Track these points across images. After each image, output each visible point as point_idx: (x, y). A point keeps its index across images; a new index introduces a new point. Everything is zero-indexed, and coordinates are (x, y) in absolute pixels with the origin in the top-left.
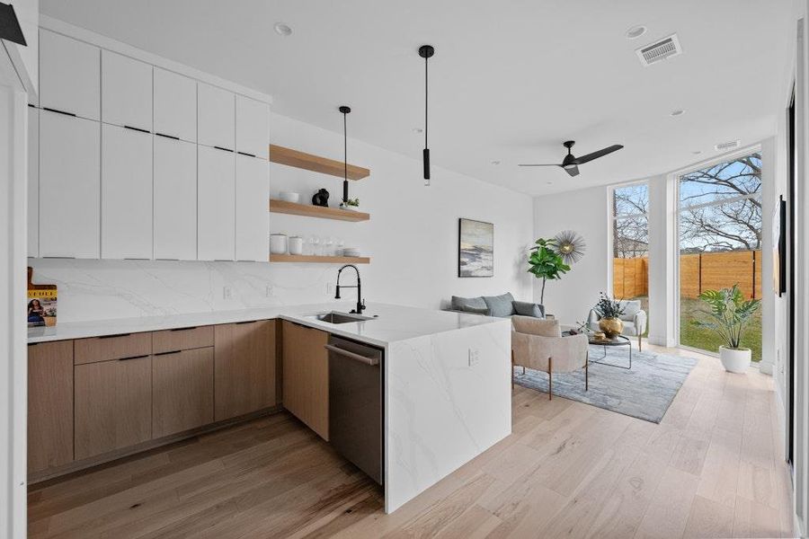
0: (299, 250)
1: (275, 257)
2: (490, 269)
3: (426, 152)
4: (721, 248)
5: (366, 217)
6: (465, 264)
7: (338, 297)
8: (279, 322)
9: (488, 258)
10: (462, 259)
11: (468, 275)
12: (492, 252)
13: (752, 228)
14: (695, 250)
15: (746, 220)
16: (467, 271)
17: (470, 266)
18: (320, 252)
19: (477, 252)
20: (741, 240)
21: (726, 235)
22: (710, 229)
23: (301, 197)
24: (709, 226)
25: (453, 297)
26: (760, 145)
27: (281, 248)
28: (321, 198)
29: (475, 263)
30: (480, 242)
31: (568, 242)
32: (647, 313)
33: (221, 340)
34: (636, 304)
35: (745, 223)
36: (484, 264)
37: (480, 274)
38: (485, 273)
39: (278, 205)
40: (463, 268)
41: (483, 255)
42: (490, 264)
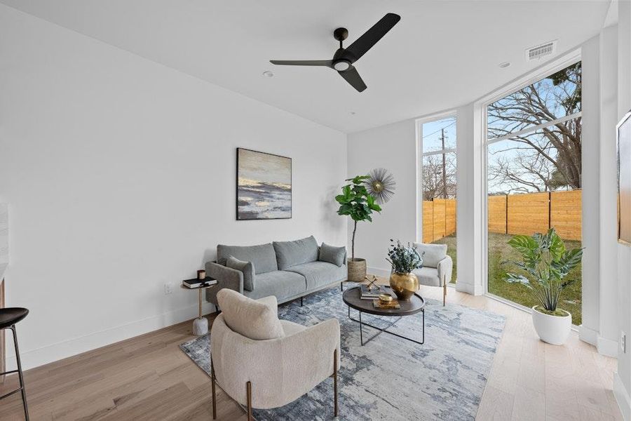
2: (289, 209)
4: (520, 192)
6: (245, 203)
9: (284, 196)
10: (241, 198)
11: (251, 216)
12: (290, 190)
13: (541, 177)
14: (502, 193)
15: (538, 170)
16: (251, 213)
17: (256, 206)
19: (266, 190)
20: (534, 186)
21: (524, 182)
22: (512, 177)
24: (512, 175)
25: (219, 246)
26: (579, 50)
29: (262, 204)
30: (274, 176)
31: (380, 181)
32: (454, 260)
34: (442, 248)
35: (537, 173)
36: (278, 203)
37: (266, 215)
38: (279, 213)
40: (243, 209)
41: (276, 194)
42: (287, 204)
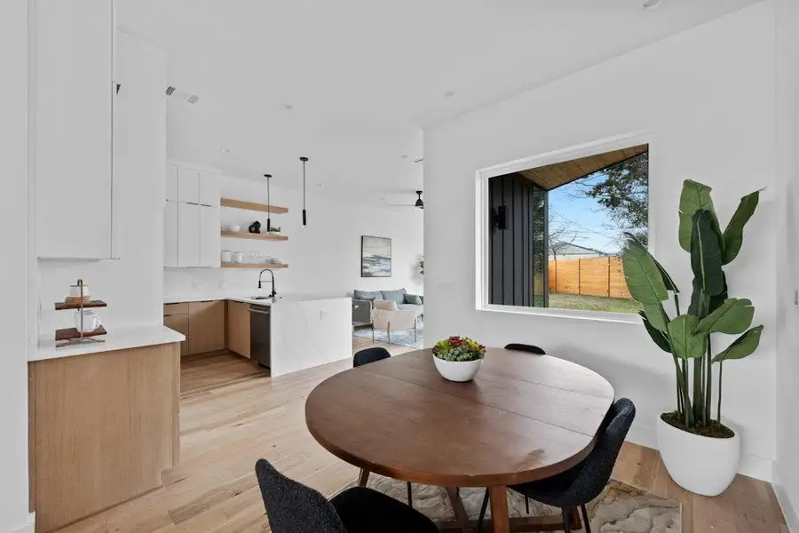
0: (240, 259)
1: (224, 264)
2: (389, 271)
3: (304, 211)
5: (286, 238)
6: (366, 267)
7: (260, 287)
8: (226, 302)
9: (387, 263)
10: (364, 265)
11: (369, 275)
12: (390, 259)
16: (368, 273)
17: (371, 269)
18: (255, 261)
19: (377, 259)
23: (241, 229)
25: (355, 291)
27: (228, 259)
28: (255, 228)
29: (375, 267)
30: (382, 252)
33: (193, 311)
36: (383, 267)
37: (376, 274)
38: (384, 273)
39: (226, 232)
40: (365, 270)
41: (382, 261)
42: (388, 267)
